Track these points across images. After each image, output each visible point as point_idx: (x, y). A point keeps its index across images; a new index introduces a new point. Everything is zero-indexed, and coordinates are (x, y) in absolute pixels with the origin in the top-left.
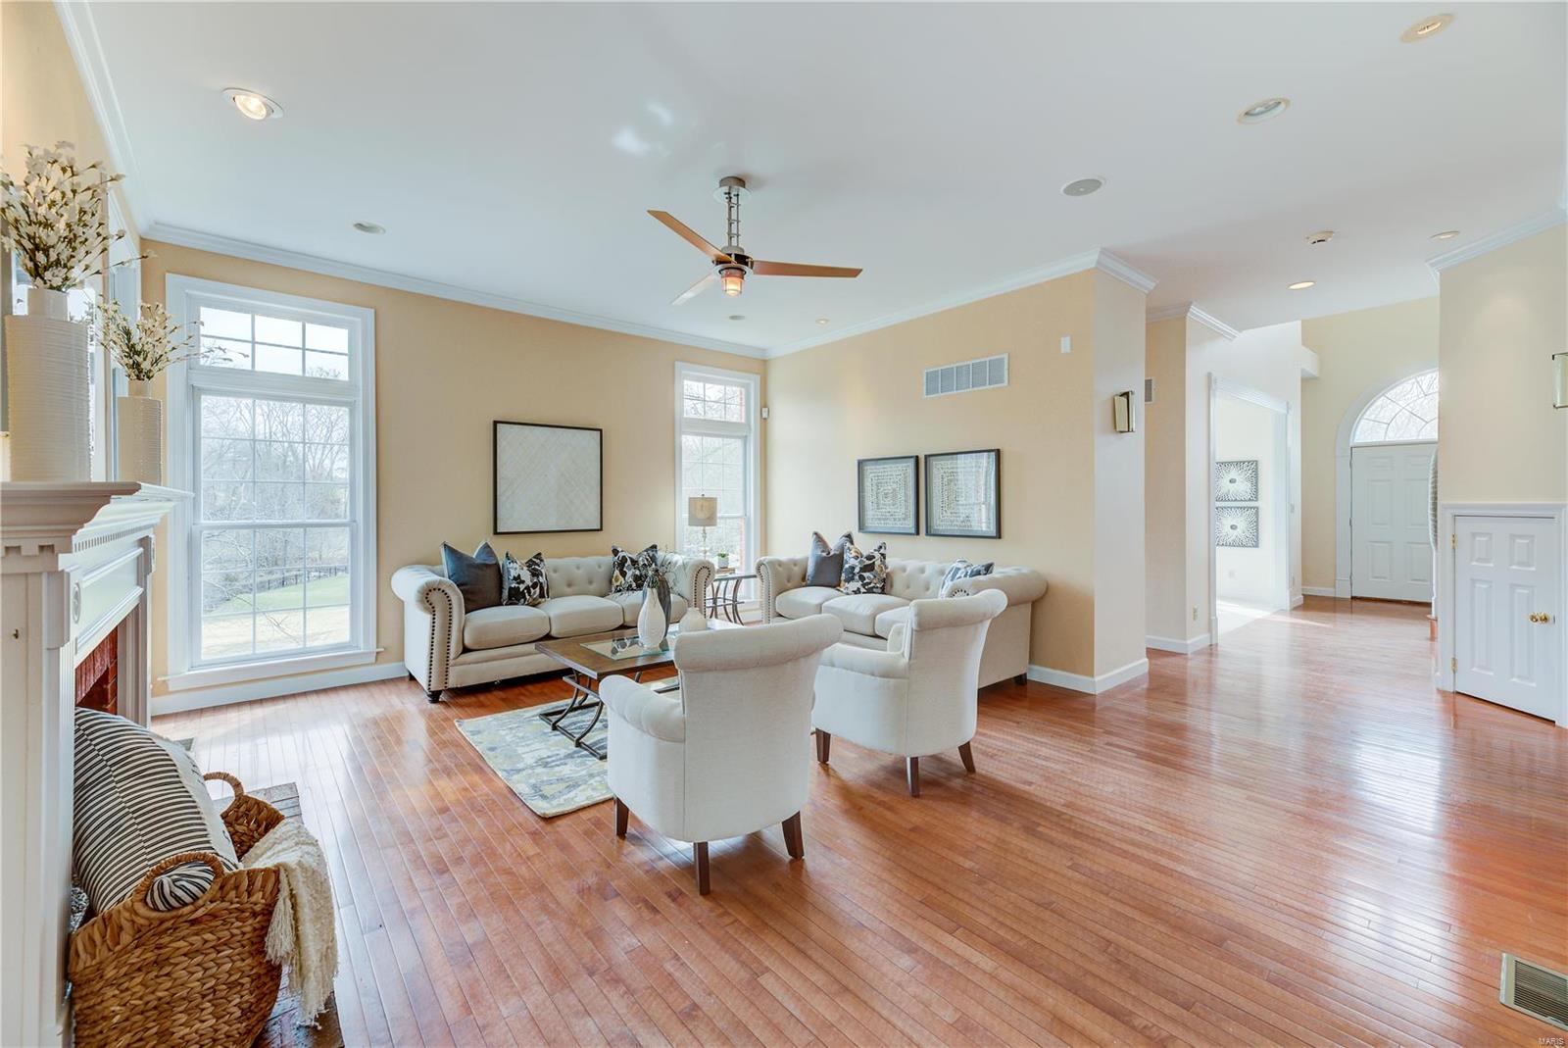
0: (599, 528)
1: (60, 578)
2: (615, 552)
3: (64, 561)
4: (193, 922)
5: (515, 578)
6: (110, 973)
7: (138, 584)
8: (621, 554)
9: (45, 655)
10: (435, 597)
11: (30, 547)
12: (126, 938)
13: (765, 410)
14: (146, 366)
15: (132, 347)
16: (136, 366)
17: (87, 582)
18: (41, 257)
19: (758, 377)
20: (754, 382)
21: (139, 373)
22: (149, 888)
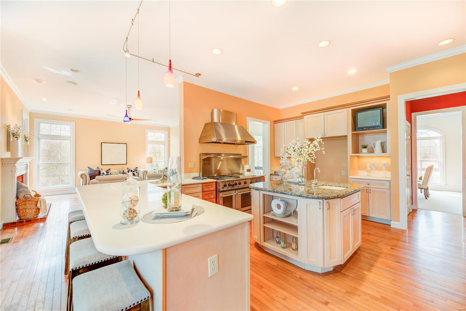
0: (126, 164)
1: (15, 166)
2: (128, 168)
3: (16, 165)
4: (29, 201)
5: (103, 173)
6: (20, 204)
7: (26, 170)
8: (129, 169)
9: (14, 174)
10: (83, 176)
11: (13, 163)
12: (22, 201)
13: (169, 139)
14: (27, 140)
15: (25, 137)
16: (26, 140)
17: (18, 168)
18: (14, 135)
19: (167, 131)
20: (166, 132)
21: (26, 141)
22: (24, 196)
